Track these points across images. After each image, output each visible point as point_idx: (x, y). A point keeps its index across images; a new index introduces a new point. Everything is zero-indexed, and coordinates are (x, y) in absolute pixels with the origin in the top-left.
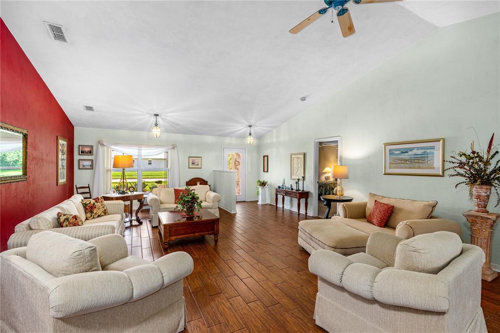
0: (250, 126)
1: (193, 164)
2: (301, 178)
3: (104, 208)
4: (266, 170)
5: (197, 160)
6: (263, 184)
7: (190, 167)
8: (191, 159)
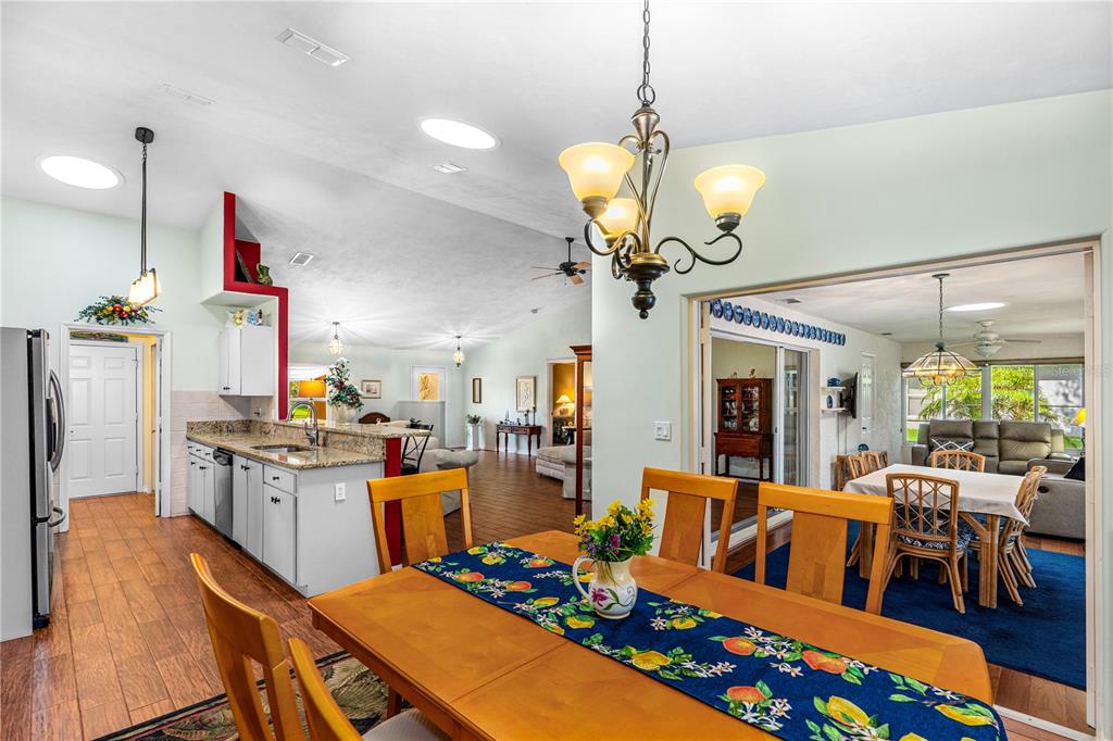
0: (459, 337)
1: (368, 391)
2: (531, 409)
4: (477, 399)
5: (374, 386)
6: (475, 421)
8: (365, 384)
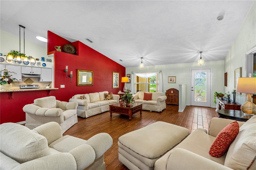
0: (201, 52)
1: (171, 80)
3: (111, 97)
5: (173, 78)
7: (169, 82)
